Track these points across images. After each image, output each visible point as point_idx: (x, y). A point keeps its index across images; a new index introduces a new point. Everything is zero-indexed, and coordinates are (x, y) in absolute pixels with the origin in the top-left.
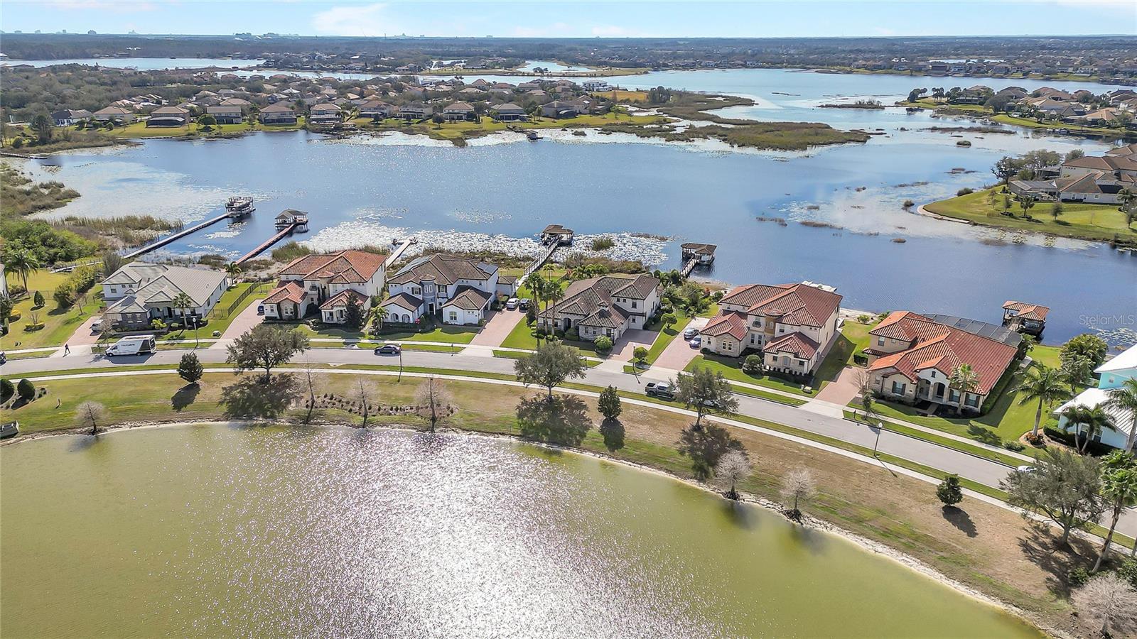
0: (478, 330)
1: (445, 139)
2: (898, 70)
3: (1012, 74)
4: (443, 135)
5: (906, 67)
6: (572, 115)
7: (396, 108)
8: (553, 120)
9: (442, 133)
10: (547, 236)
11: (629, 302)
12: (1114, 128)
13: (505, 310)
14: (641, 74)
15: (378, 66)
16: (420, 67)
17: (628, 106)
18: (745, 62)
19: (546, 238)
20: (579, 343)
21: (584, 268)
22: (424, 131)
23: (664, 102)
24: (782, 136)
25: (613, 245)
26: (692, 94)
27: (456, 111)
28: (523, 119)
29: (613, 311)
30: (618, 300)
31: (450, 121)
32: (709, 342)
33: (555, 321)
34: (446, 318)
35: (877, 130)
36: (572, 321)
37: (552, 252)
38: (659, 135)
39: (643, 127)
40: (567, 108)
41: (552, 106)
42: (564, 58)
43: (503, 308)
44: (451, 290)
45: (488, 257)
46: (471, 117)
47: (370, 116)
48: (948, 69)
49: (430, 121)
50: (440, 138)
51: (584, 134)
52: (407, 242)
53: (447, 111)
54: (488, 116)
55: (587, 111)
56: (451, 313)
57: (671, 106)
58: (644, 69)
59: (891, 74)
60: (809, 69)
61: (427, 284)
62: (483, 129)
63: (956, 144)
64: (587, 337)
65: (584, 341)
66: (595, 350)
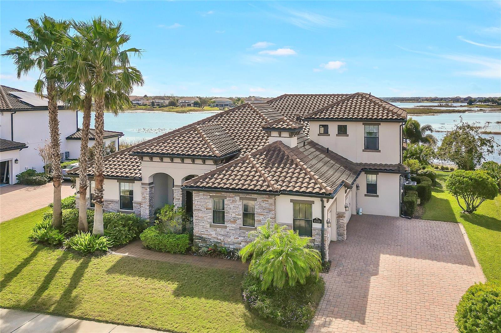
20: (187, 261)
31: (182, 107)
64: (222, 238)
65: (206, 254)
66: (244, 294)
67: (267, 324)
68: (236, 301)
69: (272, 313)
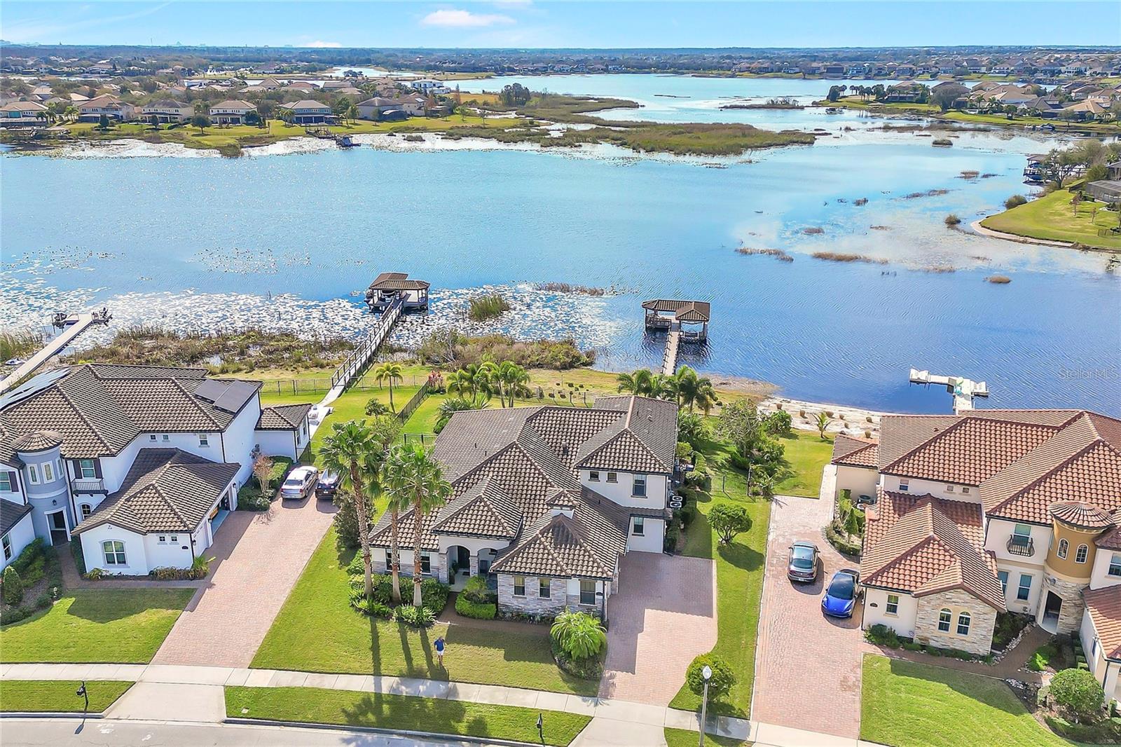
0: (190, 592)
1: (210, 147)
2: (788, 73)
3: (918, 76)
4: (206, 142)
5: (797, 70)
6: (400, 116)
7: (136, 109)
8: (374, 123)
9: (205, 140)
10: (378, 295)
11: (626, 482)
12: (1107, 122)
13: (277, 505)
14: (482, 78)
15: (132, 68)
16: (190, 70)
17: (476, 109)
18: (607, 66)
19: (376, 299)
20: (500, 626)
21: (474, 373)
22: (179, 139)
23: (523, 103)
24: (699, 138)
25: (508, 308)
26: (556, 96)
27: (229, 111)
28: (330, 122)
29: (590, 516)
30: (594, 476)
31: (220, 125)
32: (892, 609)
33: (423, 554)
34: (94, 559)
35: (815, 130)
36: (473, 553)
37: (391, 329)
38: (529, 140)
39: (503, 130)
40: (393, 107)
41: (372, 105)
42: (383, 63)
43: (272, 498)
44: (114, 470)
45: (255, 344)
46: (251, 119)
47: (95, 120)
48: (845, 70)
49: (189, 126)
50: (201, 146)
51: (422, 140)
52: (85, 319)
53: (215, 112)
54: (279, 118)
55: (423, 112)
56: (106, 545)
57: (532, 107)
58: (485, 74)
59: (782, 77)
60: (683, 73)
61: (34, 460)
62: (271, 134)
63: (931, 144)
64: (523, 606)
65: (511, 619)
66: (556, 658)
67: (575, 679)
68: (551, 663)
69: (578, 672)
